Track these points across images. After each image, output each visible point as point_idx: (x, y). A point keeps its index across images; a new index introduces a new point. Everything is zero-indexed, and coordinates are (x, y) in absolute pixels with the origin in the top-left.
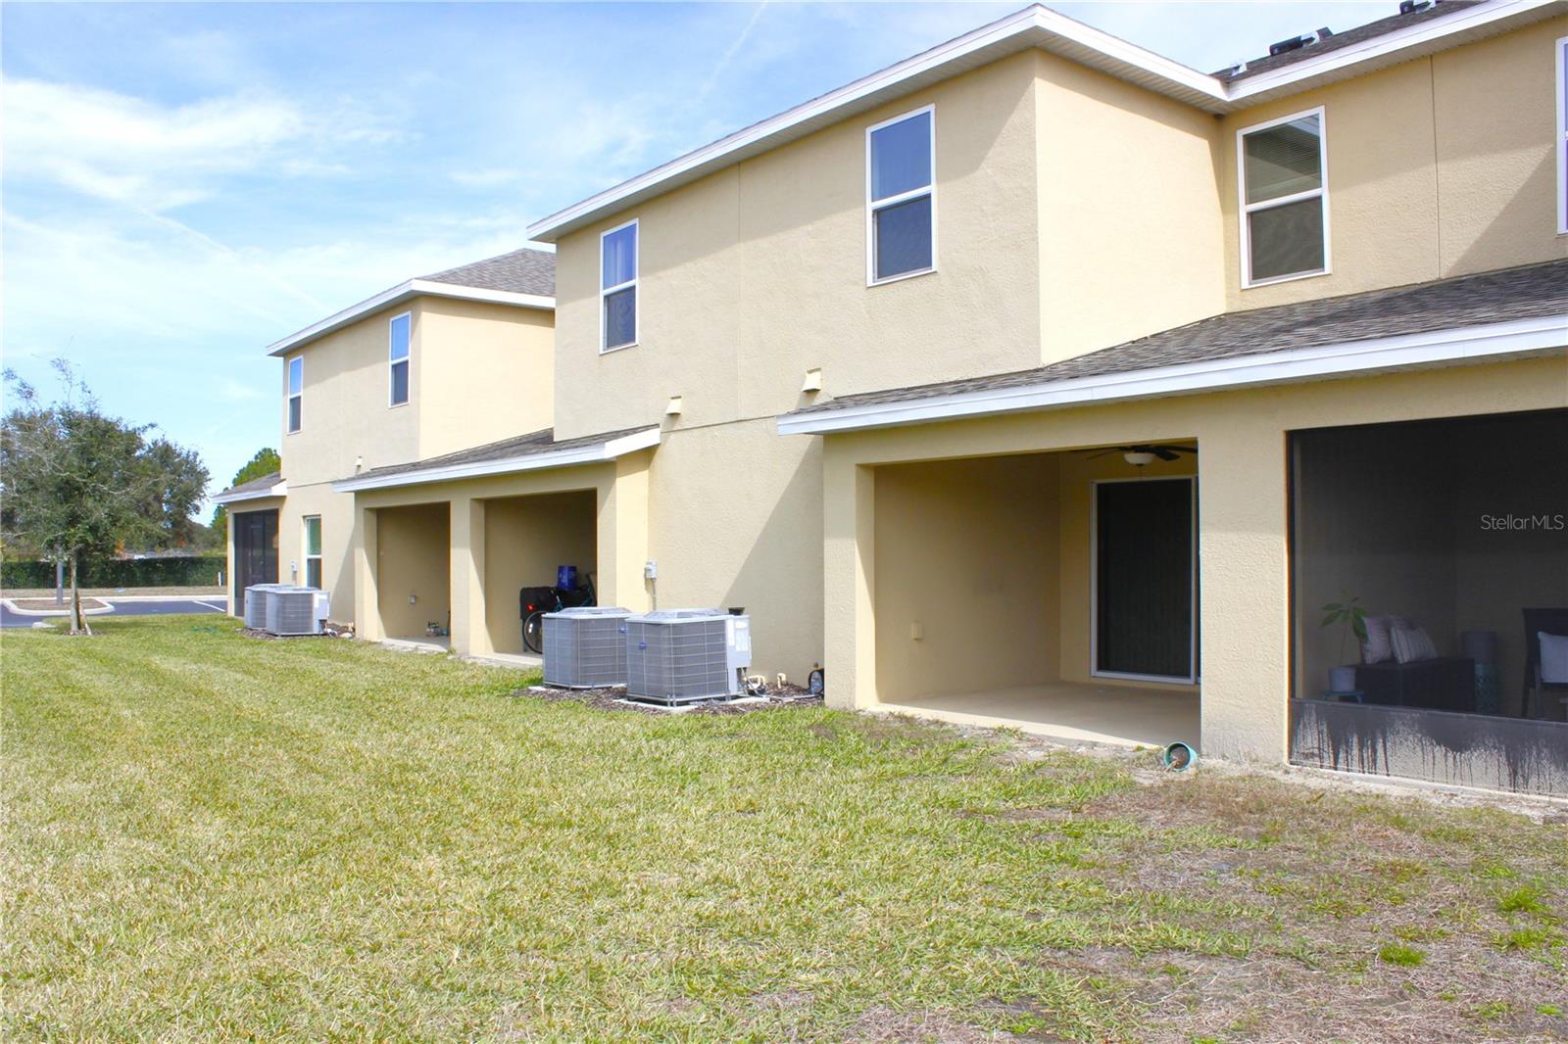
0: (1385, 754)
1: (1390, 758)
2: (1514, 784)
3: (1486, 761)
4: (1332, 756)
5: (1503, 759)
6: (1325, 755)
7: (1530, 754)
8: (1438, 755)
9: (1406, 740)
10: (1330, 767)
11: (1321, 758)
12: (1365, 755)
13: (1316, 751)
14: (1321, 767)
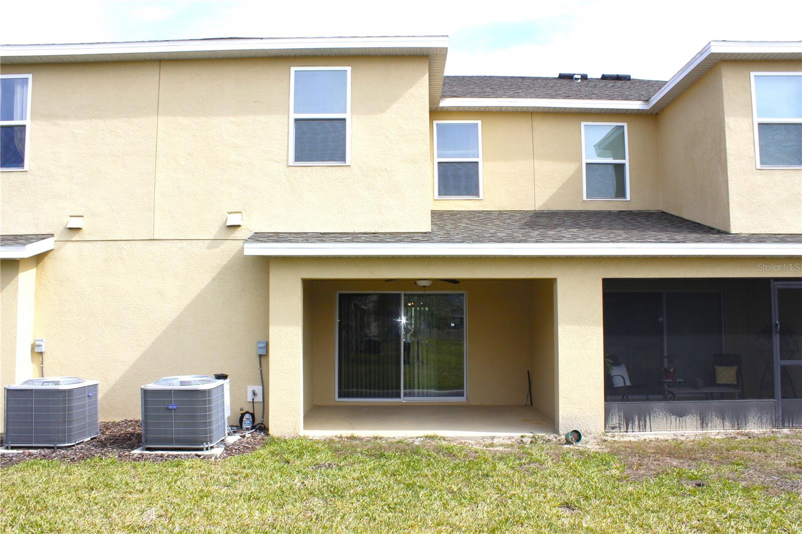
0: (650, 422)
1: (652, 424)
2: (702, 427)
3: (692, 419)
4: (625, 426)
5: (698, 418)
6: (622, 426)
7: (709, 414)
8: (672, 420)
9: (659, 415)
10: (624, 432)
11: (620, 428)
12: (641, 424)
13: (618, 425)
14: (620, 432)
